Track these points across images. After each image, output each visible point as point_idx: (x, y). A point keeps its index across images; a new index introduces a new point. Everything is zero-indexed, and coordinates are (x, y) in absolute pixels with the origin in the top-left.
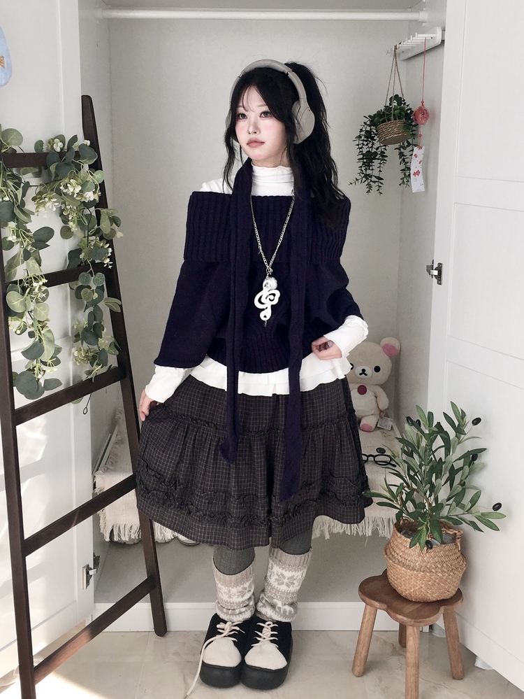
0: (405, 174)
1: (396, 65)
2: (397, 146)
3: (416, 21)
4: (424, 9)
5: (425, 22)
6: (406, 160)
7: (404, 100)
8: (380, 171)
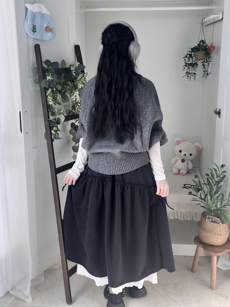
0: (205, 73)
1: (202, 27)
2: (202, 61)
3: (211, 9)
4: (214, 4)
5: (215, 10)
6: (205, 67)
7: (205, 42)
8: (195, 71)
